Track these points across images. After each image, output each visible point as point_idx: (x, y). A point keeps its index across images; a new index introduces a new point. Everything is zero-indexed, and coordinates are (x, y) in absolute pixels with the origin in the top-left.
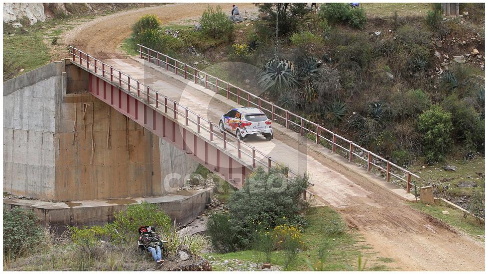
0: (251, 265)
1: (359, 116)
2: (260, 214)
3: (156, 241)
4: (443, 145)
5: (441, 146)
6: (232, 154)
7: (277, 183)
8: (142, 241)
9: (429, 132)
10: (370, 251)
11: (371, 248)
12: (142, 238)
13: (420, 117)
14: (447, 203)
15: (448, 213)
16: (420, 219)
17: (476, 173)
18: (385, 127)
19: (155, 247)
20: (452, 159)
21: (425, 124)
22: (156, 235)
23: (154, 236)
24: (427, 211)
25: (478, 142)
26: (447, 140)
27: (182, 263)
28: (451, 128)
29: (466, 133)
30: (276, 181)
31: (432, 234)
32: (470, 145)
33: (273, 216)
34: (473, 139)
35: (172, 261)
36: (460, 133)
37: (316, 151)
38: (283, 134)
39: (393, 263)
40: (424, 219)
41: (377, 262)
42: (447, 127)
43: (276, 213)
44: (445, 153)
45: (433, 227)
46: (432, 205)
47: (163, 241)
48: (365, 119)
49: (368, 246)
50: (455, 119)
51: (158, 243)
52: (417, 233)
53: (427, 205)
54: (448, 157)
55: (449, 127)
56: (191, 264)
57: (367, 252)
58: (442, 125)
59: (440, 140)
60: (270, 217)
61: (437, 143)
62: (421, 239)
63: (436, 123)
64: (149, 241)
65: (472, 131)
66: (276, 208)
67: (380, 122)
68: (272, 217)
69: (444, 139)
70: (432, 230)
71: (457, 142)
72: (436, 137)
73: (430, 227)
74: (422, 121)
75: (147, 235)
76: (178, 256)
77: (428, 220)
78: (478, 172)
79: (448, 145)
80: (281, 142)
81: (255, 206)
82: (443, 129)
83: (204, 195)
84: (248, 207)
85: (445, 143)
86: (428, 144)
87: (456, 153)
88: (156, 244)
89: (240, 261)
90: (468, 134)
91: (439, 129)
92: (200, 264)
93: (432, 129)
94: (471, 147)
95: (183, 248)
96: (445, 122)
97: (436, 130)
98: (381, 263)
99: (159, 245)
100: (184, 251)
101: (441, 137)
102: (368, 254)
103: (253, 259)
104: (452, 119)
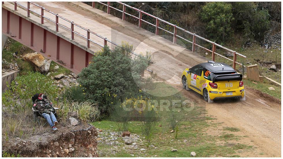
0: (111, 133)
1: (148, 7)
2: (110, 88)
3: (49, 108)
4: (225, 34)
5: (222, 35)
6: (64, 35)
7: (125, 60)
8: (36, 108)
9: (212, 22)
10: (215, 121)
11: (215, 119)
12: (36, 105)
13: (203, 8)
14: (270, 81)
15: (274, 89)
16: (252, 94)
17: (255, 60)
18: (172, 17)
19: (50, 114)
20: (232, 46)
21: (208, 15)
22: (48, 102)
23: (47, 103)
24: (255, 87)
25: (255, 31)
26: (228, 29)
27: (73, 128)
28: (231, 18)
29: (245, 23)
30: (124, 58)
31: (266, 107)
32: (248, 34)
33: (122, 89)
34: (251, 28)
35: (64, 126)
36: (239, 23)
37: (140, 34)
38: (105, 18)
39: (239, 132)
40: (255, 94)
41: (225, 131)
42: (228, 17)
43: (124, 87)
44: (226, 41)
45: (265, 102)
46: (258, 82)
47: (55, 108)
48: (153, 9)
49: (212, 117)
50: (234, 10)
51: (51, 110)
52: (252, 107)
53: (253, 82)
54: (228, 45)
55: (230, 17)
56: (81, 129)
57: (212, 123)
58: (224, 15)
59: (222, 29)
60: (120, 91)
61: (219, 32)
62: (258, 112)
63: (218, 14)
64: (42, 107)
65: (250, 21)
66: (124, 83)
67: (167, 13)
68: (121, 91)
69: (225, 28)
70: (264, 103)
71: (236, 32)
72: (218, 27)
73: (261, 101)
74: (206, 12)
75: (41, 102)
76: (69, 122)
77: (258, 95)
78: (256, 59)
79: (228, 33)
80: (106, 26)
81: (105, 81)
82: (225, 19)
83: (9, 78)
84: (99, 82)
85: (225, 32)
86: (210, 33)
87: (235, 41)
88: (50, 111)
89: (101, 130)
90: (246, 24)
91: (221, 20)
92: (89, 129)
93: (214, 19)
94: (249, 36)
95: (73, 115)
96: (227, 12)
97: (218, 20)
98: (229, 133)
99: (52, 112)
100: (74, 117)
101: (222, 26)
102: (214, 124)
103: (112, 128)
104: (232, 10)
